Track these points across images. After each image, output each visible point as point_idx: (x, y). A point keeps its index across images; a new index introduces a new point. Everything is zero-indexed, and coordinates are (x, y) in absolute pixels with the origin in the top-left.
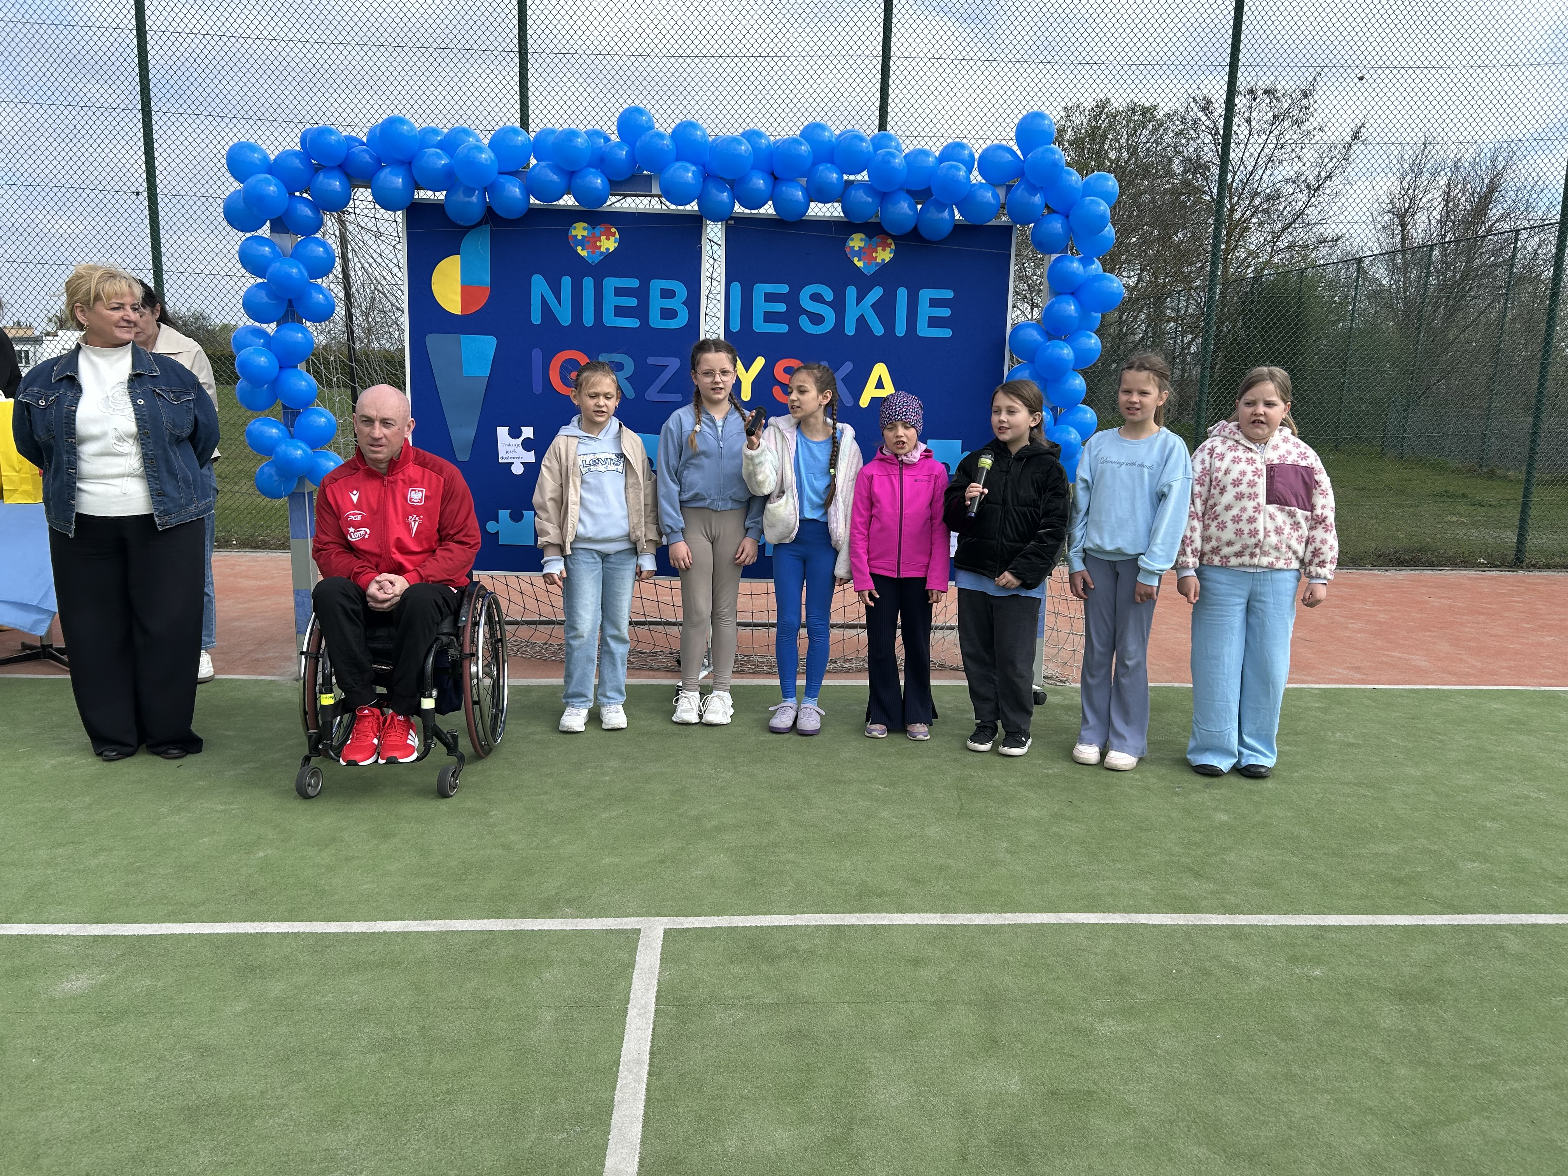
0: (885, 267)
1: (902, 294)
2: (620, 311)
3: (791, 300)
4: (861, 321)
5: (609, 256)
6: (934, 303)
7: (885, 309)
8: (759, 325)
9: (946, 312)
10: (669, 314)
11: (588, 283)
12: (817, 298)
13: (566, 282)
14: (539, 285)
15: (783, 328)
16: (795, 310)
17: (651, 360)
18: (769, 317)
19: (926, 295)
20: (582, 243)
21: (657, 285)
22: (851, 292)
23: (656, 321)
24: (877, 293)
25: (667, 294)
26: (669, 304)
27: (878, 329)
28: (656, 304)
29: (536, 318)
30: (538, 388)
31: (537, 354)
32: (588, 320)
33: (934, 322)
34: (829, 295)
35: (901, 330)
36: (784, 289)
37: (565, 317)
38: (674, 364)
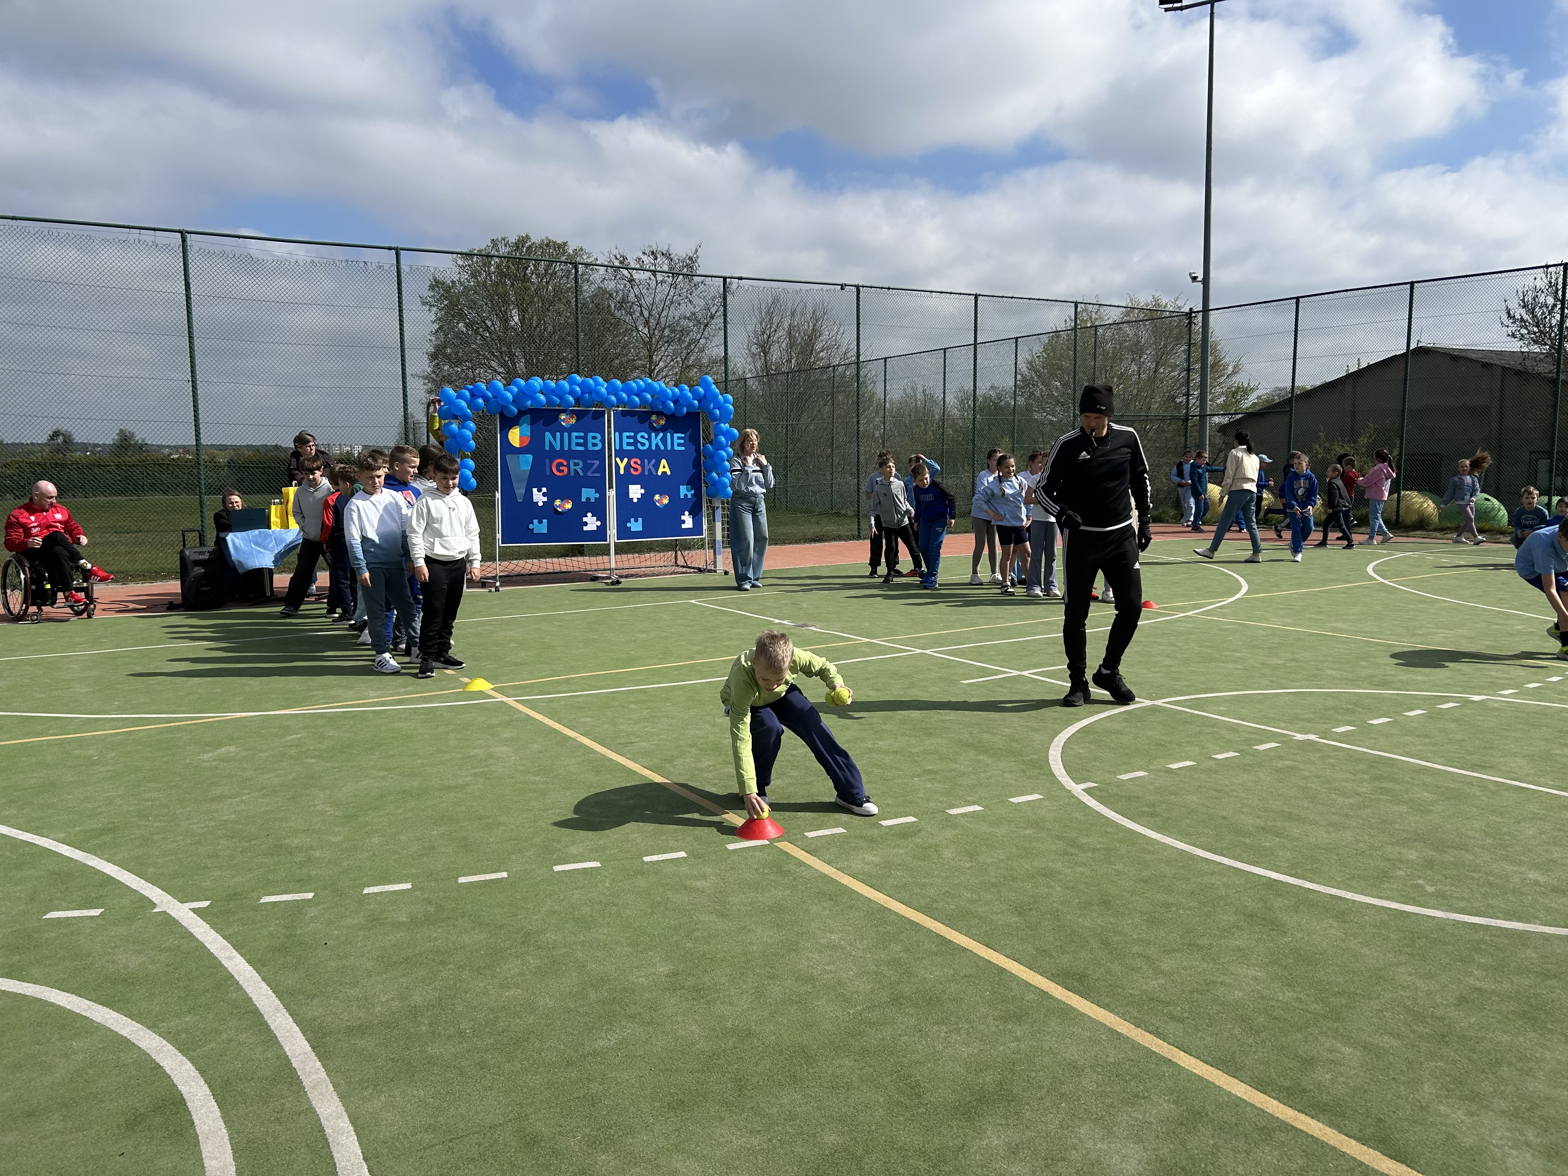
0: (663, 426)
1: (669, 435)
2: (578, 444)
3: (634, 438)
4: (657, 445)
5: (572, 425)
6: (679, 438)
7: (664, 440)
8: (625, 447)
9: (682, 441)
10: (595, 445)
11: (566, 434)
12: (643, 437)
13: (558, 434)
14: (548, 436)
15: (632, 448)
16: (636, 441)
17: (589, 462)
18: (628, 444)
19: (676, 435)
20: (563, 420)
21: (590, 435)
22: (653, 435)
23: (590, 448)
24: (661, 435)
25: (594, 438)
26: (595, 441)
27: (662, 448)
28: (590, 441)
29: (547, 448)
30: (548, 473)
31: (547, 461)
32: (566, 448)
33: (679, 445)
34: (646, 436)
35: (669, 448)
36: (632, 434)
37: (558, 448)
38: (597, 463)
